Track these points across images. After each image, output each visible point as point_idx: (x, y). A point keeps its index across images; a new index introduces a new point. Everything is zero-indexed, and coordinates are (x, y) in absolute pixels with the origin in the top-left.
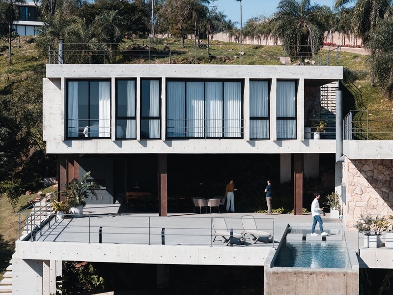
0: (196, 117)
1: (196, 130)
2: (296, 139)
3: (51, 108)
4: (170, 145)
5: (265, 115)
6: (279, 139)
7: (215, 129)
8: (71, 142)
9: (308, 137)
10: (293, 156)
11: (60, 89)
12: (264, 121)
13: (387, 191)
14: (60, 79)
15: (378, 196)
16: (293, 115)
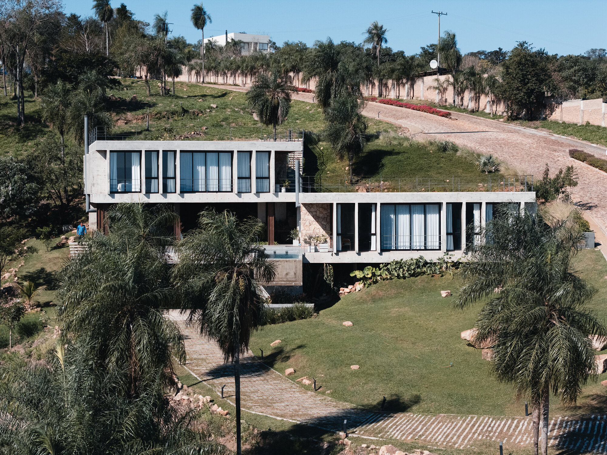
0: (200, 178)
1: (200, 186)
2: (269, 192)
3: (98, 171)
4: (183, 197)
5: (248, 176)
6: (258, 193)
7: (213, 186)
8: (115, 195)
9: (277, 191)
10: (267, 204)
11: (105, 158)
12: (247, 180)
13: (325, 224)
14: (106, 151)
15: (320, 227)
16: (267, 176)
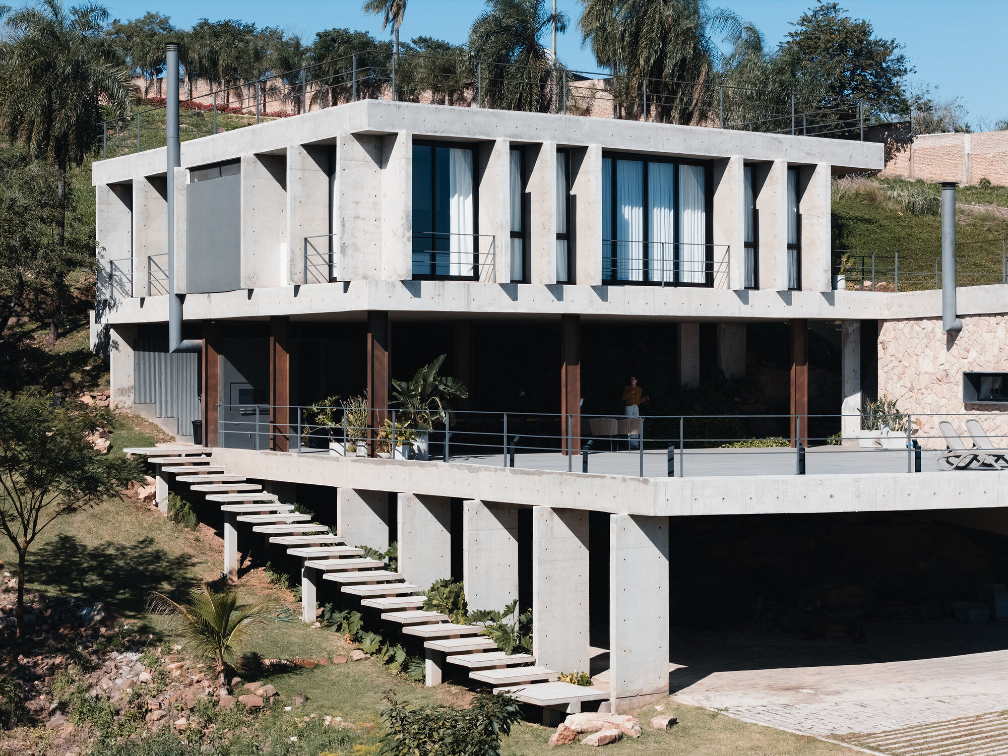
1: (630, 264)
3: (357, 203)
4: (604, 296)
7: (664, 264)
8: (420, 285)
